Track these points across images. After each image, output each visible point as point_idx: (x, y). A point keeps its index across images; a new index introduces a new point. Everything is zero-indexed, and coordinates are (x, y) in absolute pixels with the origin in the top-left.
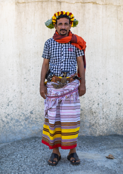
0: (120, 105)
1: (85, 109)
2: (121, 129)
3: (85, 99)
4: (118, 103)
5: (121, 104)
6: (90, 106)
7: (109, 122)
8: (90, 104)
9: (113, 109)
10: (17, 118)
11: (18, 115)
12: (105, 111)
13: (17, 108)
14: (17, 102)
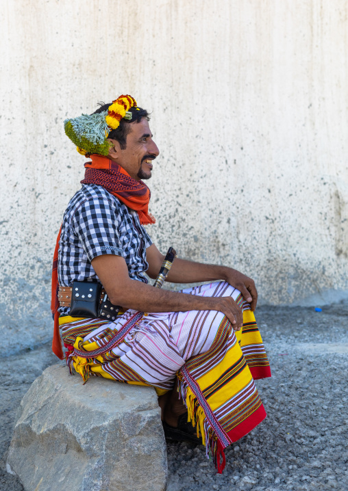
0: (273, 222)
1: (203, 236)
2: (278, 289)
3: (202, 207)
4: (268, 216)
5: (274, 219)
6: (212, 226)
7: (253, 272)
8: (212, 222)
9: (259, 233)
10: (21, 277)
11: (25, 264)
12: (242, 241)
13: (22, 244)
14: (22, 224)
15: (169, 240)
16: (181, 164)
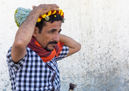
1: (121, 62)
3: (120, 50)
6: (125, 58)
15: (105, 64)
16: (110, 31)
